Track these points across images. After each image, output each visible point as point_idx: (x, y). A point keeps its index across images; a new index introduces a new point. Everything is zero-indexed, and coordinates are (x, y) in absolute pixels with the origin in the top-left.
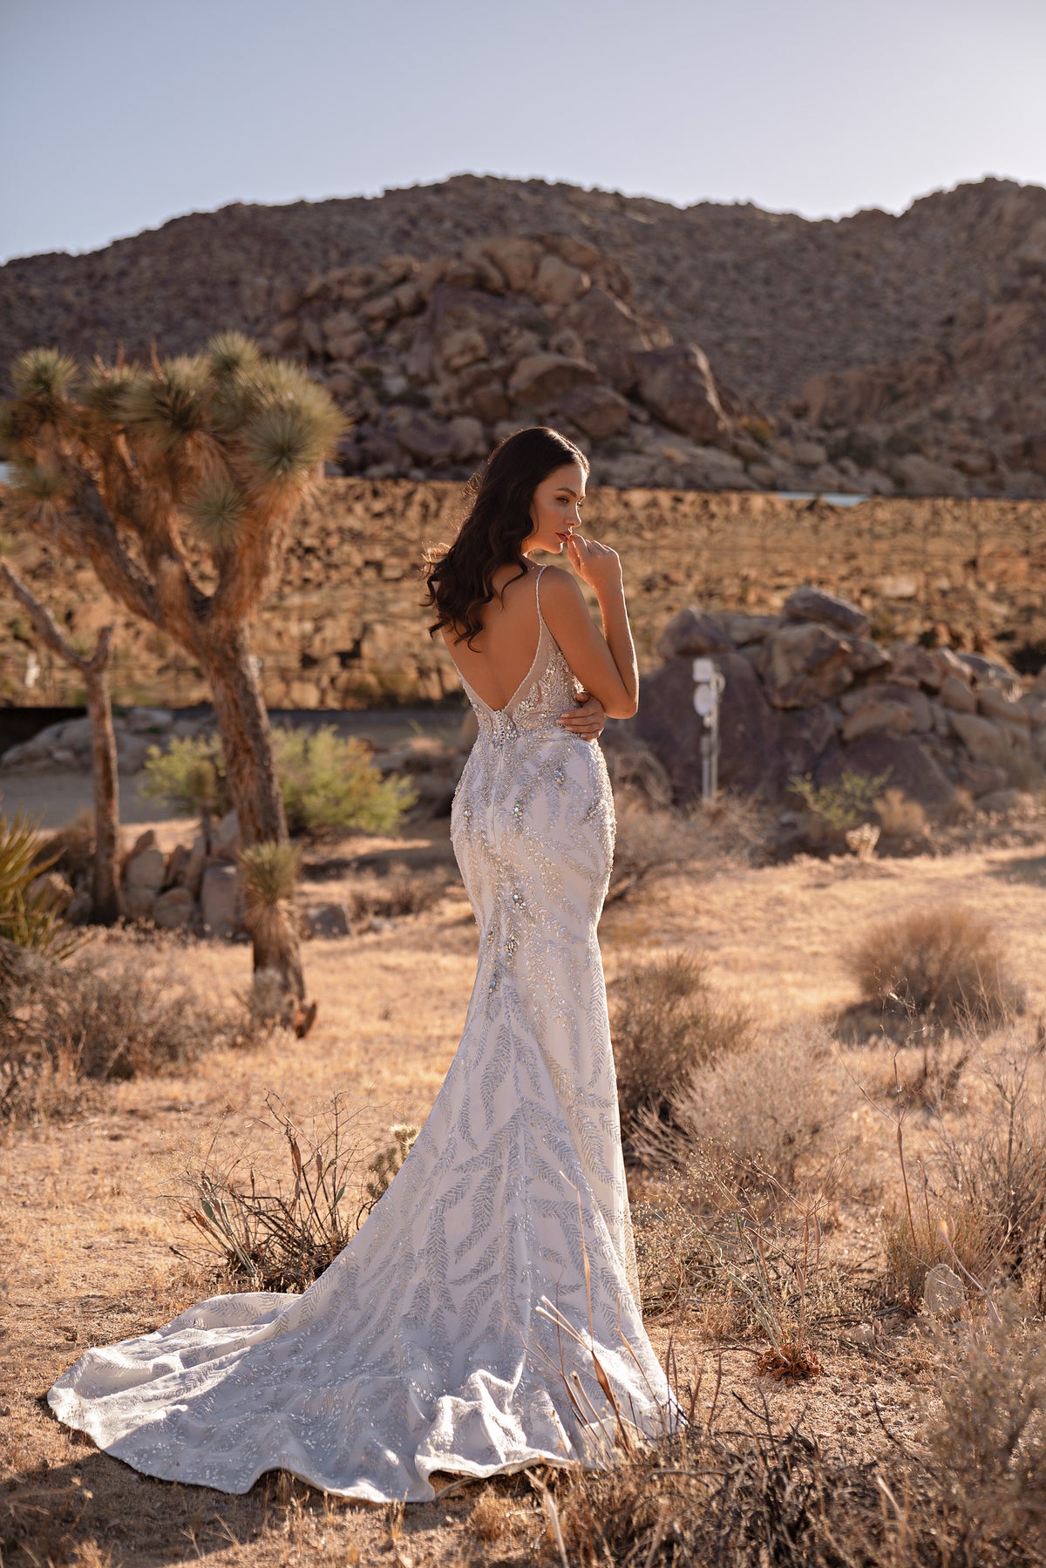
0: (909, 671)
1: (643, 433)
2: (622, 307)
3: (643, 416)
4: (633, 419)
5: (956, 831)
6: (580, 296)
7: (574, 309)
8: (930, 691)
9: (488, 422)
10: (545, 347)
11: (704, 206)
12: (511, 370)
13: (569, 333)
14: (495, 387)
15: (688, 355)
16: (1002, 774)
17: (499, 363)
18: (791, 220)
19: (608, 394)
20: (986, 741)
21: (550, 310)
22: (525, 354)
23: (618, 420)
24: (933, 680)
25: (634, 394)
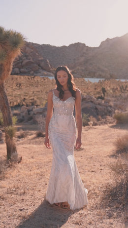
0: (89, 99)
1: (41, 70)
2: (37, 54)
3: (40, 68)
4: (39, 68)
5: (100, 122)
6: (31, 52)
7: (31, 54)
8: (92, 102)
9: (20, 69)
10: (27, 59)
11: (43, 45)
12: (23, 62)
13: (30, 57)
14: (20, 64)
15: (46, 60)
16: (104, 113)
17: (21, 61)
18: (54, 47)
19: (36, 65)
20: (101, 109)
21: (27, 54)
22: (24, 60)
23: (37, 69)
24: (92, 100)
25: (39, 65)
